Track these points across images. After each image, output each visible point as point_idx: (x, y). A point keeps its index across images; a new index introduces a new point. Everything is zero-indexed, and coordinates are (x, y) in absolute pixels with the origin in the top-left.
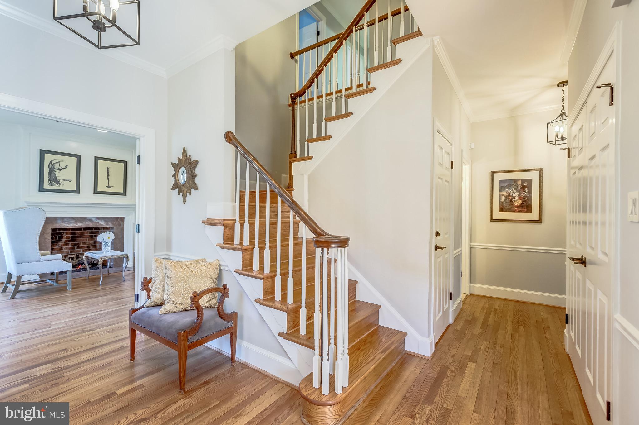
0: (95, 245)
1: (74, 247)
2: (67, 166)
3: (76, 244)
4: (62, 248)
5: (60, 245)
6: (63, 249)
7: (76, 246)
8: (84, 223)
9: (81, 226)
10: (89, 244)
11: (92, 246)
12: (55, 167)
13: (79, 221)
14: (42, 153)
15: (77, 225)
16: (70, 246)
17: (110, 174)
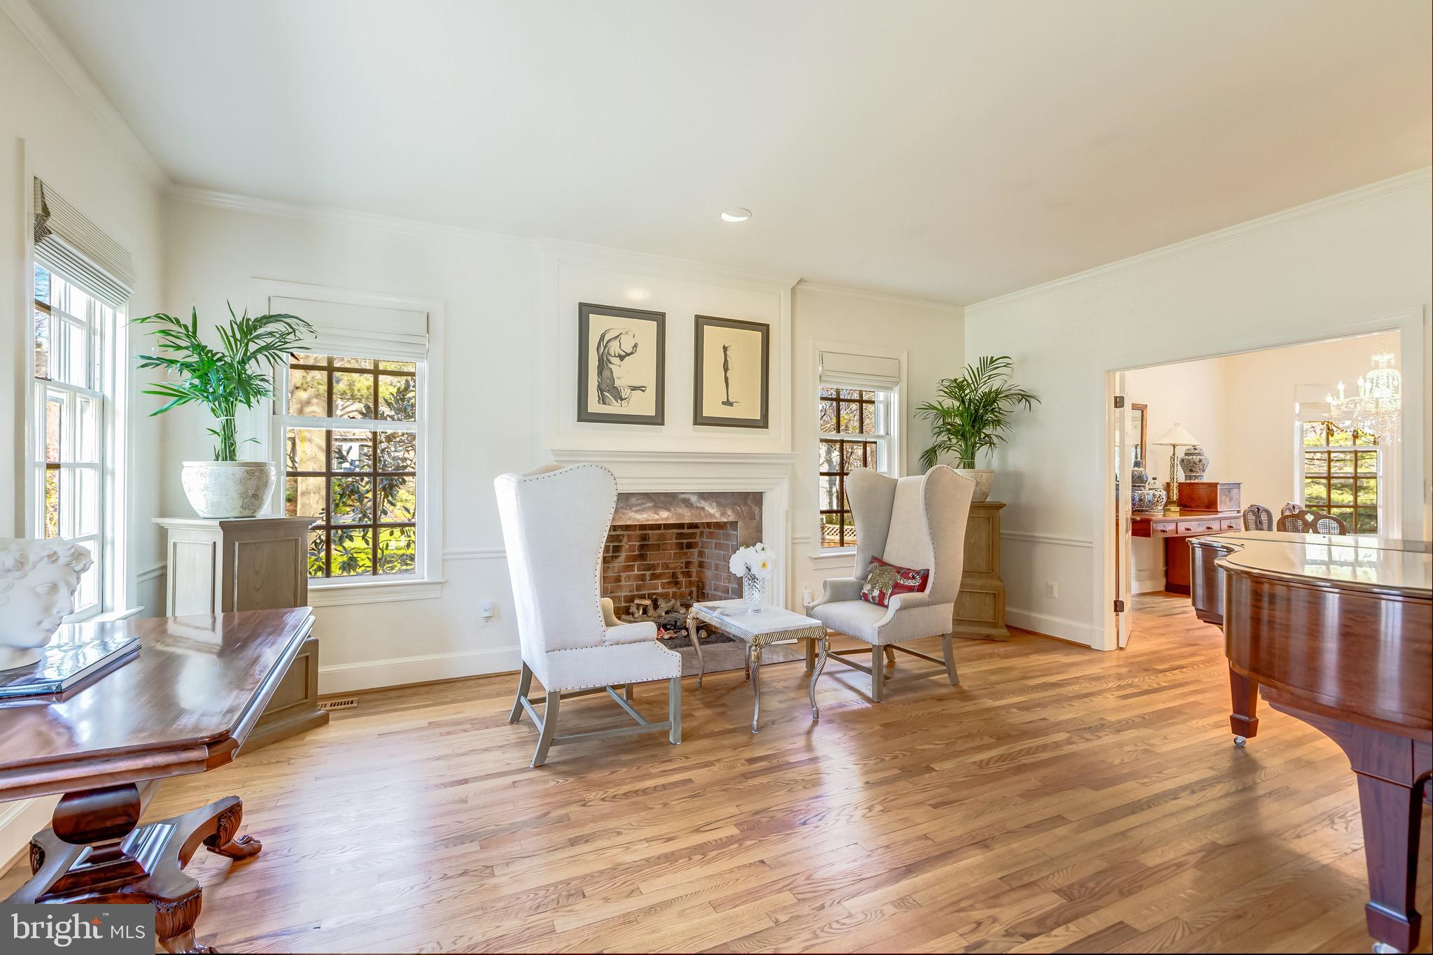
0: (689, 571)
1: (644, 574)
2: (636, 346)
3: (649, 568)
4: (620, 576)
5: (616, 570)
6: (623, 579)
7: (648, 573)
8: (673, 509)
9: (667, 519)
10: (675, 568)
11: (682, 573)
12: (612, 352)
13: (661, 505)
14: (586, 310)
15: (657, 517)
16: (636, 572)
17: (730, 367)
